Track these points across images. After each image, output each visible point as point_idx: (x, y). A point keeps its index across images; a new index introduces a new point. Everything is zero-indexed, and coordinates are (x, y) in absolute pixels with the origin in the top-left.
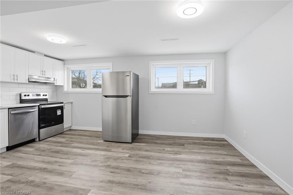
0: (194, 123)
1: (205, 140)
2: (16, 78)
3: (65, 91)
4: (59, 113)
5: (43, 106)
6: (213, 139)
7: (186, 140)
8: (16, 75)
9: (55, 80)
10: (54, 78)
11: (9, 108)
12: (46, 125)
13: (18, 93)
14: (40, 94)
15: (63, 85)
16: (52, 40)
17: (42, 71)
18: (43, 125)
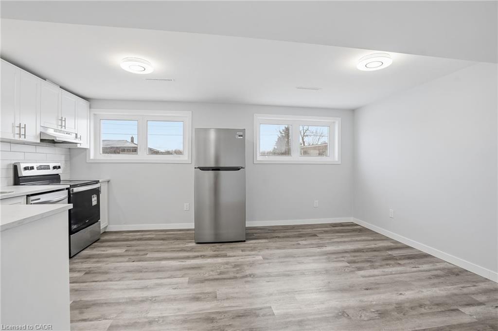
0: (316, 205)
1: (333, 227)
2: (23, 132)
3: (92, 159)
4: (94, 201)
5: (76, 190)
6: (341, 225)
7: (312, 228)
8: (22, 126)
9: (79, 137)
10: (76, 134)
11: (28, 195)
13: (11, 164)
14: (49, 166)
15: (88, 147)
16: (129, 67)
17: (61, 120)
18: (75, 226)
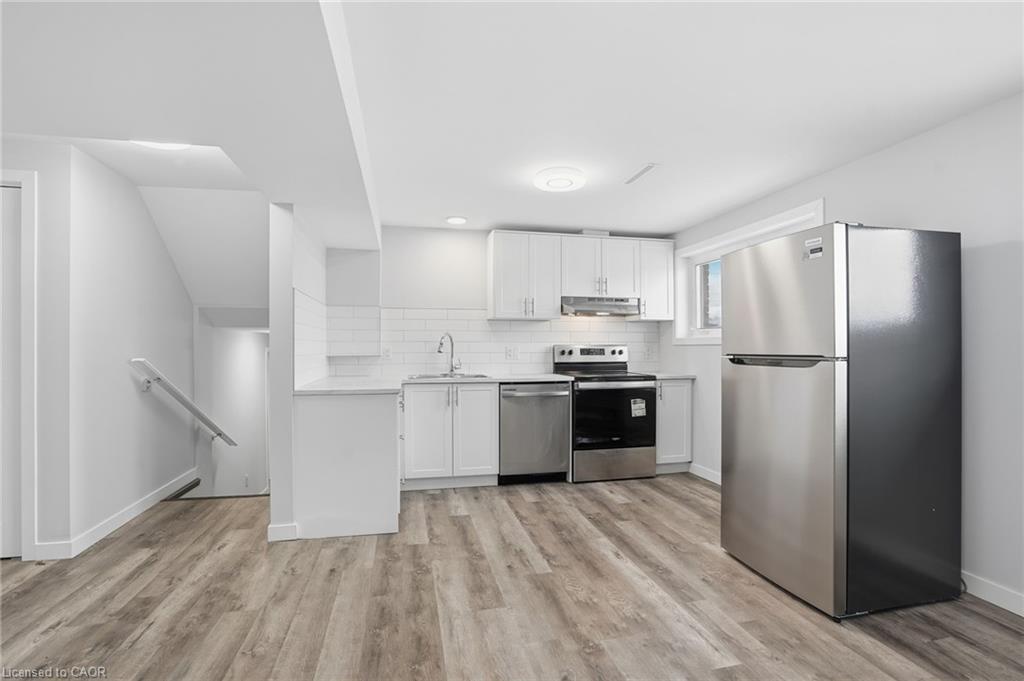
3: (678, 340)
4: (638, 409)
5: (583, 385)
9: (642, 303)
10: (638, 300)
11: (501, 383)
12: (594, 441)
14: (603, 350)
15: (672, 318)
17: (599, 282)
18: (585, 440)
